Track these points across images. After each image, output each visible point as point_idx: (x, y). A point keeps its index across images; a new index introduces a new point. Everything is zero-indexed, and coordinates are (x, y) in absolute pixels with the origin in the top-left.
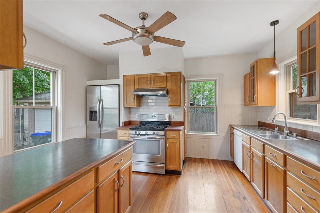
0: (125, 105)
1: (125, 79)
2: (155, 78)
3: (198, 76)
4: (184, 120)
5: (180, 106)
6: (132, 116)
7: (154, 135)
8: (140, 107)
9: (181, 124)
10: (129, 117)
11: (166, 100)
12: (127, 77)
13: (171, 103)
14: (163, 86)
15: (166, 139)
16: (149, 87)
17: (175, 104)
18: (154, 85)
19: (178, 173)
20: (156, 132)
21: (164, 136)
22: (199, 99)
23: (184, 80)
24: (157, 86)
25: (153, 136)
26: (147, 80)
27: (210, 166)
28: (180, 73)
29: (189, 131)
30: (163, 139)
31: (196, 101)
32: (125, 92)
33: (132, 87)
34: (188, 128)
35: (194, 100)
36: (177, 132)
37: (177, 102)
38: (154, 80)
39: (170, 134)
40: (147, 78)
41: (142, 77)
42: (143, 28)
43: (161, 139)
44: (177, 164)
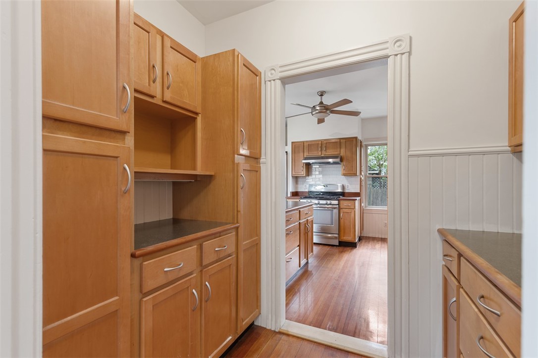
0: (293, 173)
1: (294, 146)
2: (327, 144)
3: (378, 139)
4: (361, 191)
5: (355, 175)
6: (299, 186)
7: (326, 204)
8: (309, 176)
9: (357, 195)
10: (296, 188)
11: (340, 169)
12: (296, 144)
13: (345, 171)
14: (337, 153)
15: (339, 209)
16: (320, 154)
17: (350, 173)
18: (326, 152)
19: (352, 245)
20: (329, 202)
21: (338, 206)
23: (361, 145)
24: (330, 152)
25: (326, 206)
26: (318, 147)
28: (356, 138)
29: (367, 205)
30: (337, 208)
32: (294, 160)
33: (301, 154)
34: (365, 202)
35: (380, 168)
36: (352, 201)
37: (352, 171)
38: (326, 147)
39: (344, 204)
40: (318, 144)
41: (313, 143)
42: (321, 105)
43: (335, 208)
44: (352, 235)
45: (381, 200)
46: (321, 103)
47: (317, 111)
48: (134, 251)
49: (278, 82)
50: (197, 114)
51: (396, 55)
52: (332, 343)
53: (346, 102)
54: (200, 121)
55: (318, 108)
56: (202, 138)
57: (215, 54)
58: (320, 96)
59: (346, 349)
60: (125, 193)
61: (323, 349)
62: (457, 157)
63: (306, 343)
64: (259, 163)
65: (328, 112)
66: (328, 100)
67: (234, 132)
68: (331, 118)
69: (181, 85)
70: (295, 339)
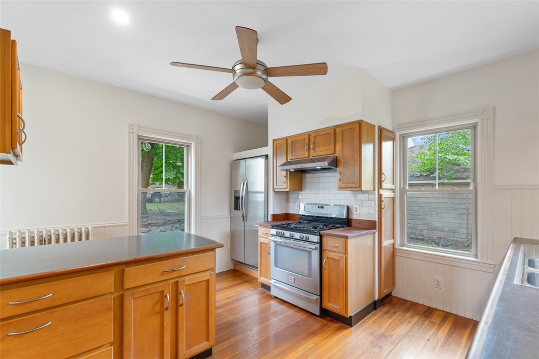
0: (275, 187)
1: (275, 146)
2: (316, 138)
4: (380, 218)
5: (359, 189)
6: (291, 205)
7: (302, 240)
8: (302, 190)
10: (287, 208)
12: (277, 142)
13: (341, 182)
14: (329, 152)
15: (322, 250)
16: (307, 155)
17: (350, 185)
18: (315, 152)
20: (305, 236)
21: (319, 245)
24: (319, 151)
25: (301, 243)
26: (304, 144)
28: (360, 123)
29: (405, 242)
30: (317, 249)
32: (275, 167)
33: (284, 157)
34: (401, 236)
36: (342, 239)
37: (354, 182)
38: (314, 143)
39: (329, 243)
40: (304, 139)
41: (298, 139)
44: (341, 302)
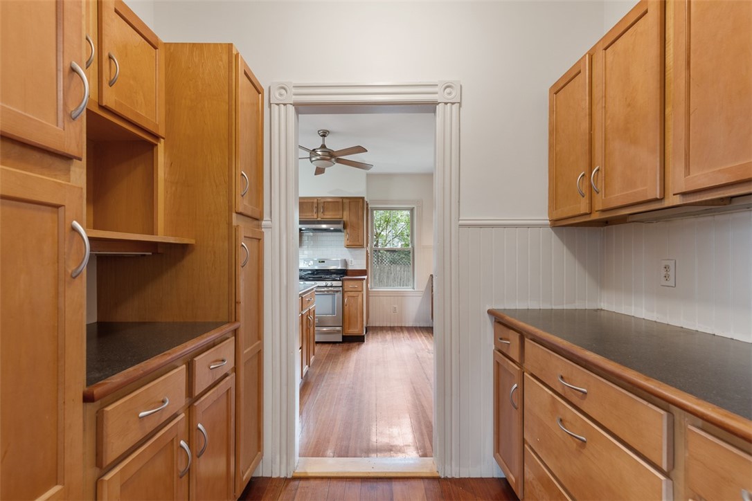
2: (326, 204)
3: (386, 202)
4: (367, 267)
5: (361, 246)
7: (326, 286)
9: (364, 272)
11: (341, 238)
13: (348, 241)
14: (338, 217)
15: (343, 292)
16: (315, 217)
17: (354, 245)
18: (324, 215)
19: (360, 339)
20: (329, 283)
21: (341, 288)
22: (387, 236)
23: (367, 208)
24: (329, 215)
25: (326, 289)
26: (312, 206)
27: (403, 332)
28: (363, 198)
29: (371, 285)
30: (340, 291)
31: (380, 241)
35: (377, 238)
36: (359, 282)
37: (358, 241)
38: (323, 207)
39: (350, 285)
40: (313, 202)
41: (306, 200)
42: (325, 150)
43: (337, 292)
44: (359, 326)
45: (379, 279)
46: (323, 146)
47: (318, 158)
48: (86, 389)
49: (291, 109)
50: (157, 137)
51: (446, 103)
52: (369, 473)
53: (360, 150)
54: (163, 151)
55: (319, 153)
56: (165, 180)
57: (193, 44)
58: (322, 136)
59: (388, 475)
60: (74, 278)
61: (359, 484)
62: (506, 229)
63: (334, 483)
64: (259, 226)
65: (333, 160)
66: (334, 144)
67: (230, 177)
68: (334, 169)
69: (132, 82)
70: (318, 482)
